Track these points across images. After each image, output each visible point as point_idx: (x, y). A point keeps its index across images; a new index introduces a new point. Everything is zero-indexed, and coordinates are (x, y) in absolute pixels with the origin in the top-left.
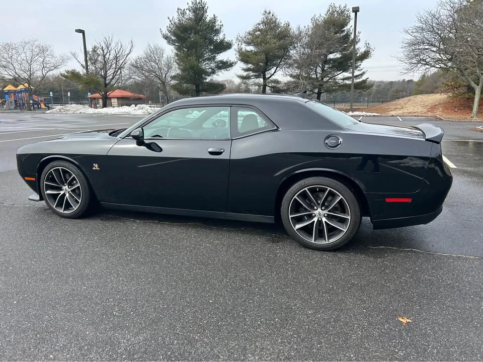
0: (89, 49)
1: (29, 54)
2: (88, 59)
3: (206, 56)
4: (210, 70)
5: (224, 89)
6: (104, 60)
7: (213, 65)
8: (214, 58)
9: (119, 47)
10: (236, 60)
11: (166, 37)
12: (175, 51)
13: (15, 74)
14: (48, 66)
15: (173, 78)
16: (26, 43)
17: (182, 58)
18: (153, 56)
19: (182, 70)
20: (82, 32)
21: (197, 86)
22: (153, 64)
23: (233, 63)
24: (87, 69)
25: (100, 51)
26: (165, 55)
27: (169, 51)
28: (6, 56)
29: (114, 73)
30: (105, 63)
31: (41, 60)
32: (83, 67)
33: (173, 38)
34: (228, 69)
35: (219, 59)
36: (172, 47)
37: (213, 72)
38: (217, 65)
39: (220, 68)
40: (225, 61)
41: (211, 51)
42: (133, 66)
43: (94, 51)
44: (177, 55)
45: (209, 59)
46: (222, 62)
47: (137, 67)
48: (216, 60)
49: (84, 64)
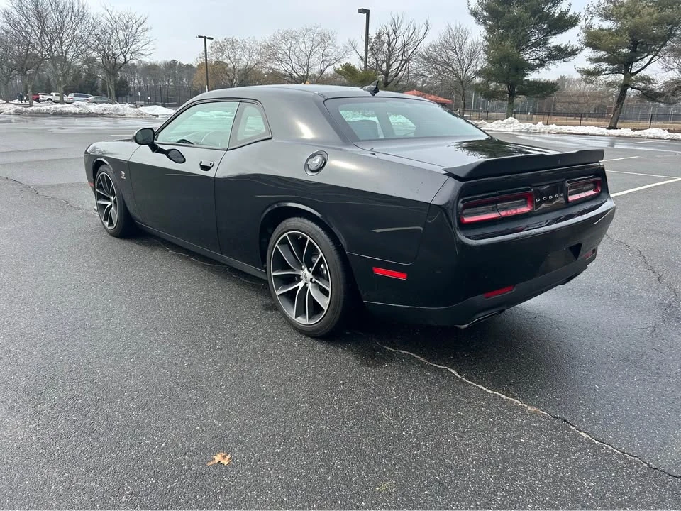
0: (372, 34)
1: (309, 44)
2: (369, 48)
3: (535, 38)
4: (537, 61)
5: (555, 90)
6: (388, 49)
7: (542, 53)
8: (545, 42)
9: (412, 31)
10: (578, 45)
11: (475, 14)
12: (485, 33)
13: (290, 69)
14: (328, 58)
15: (477, 74)
16: (307, 30)
17: (494, 42)
18: (455, 39)
19: (489, 62)
20: (366, 12)
21: (512, 86)
22: (451, 53)
23: (577, 49)
24: (366, 62)
25: (385, 38)
26: (469, 41)
27: (477, 34)
28: (284, 46)
29: (398, 68)
30: (390, 53)
31: (321, 51)
32: (362, 59)
33: (485, 14)
34: (567, 60)
35: (554, 44)
36: (482, 28)
37: (542, 64)
38: (550, 54)
39: (552, 57)
40: (562, 46)
41: (542, 31)
42: (423, 57)
43: (378, 37)
44: (486, 39)
45: (536, 44)
46: (558, 48)
47: (428, 59)
48: (548, 46)
49: (363, 56)
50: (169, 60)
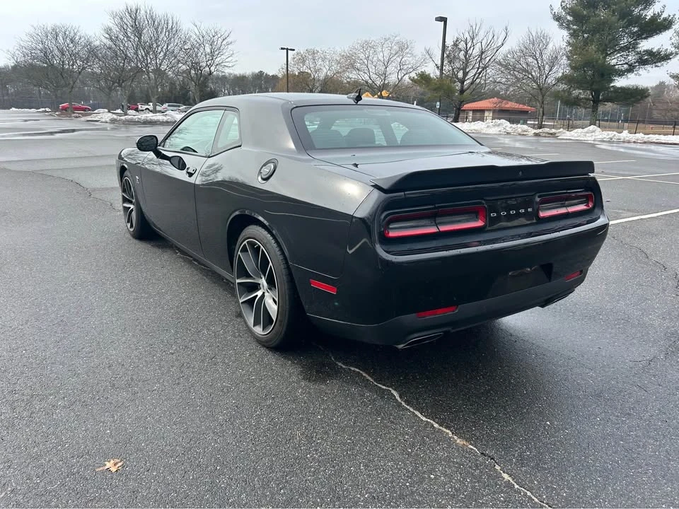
0: (449, 42)
1: (386, 53)
2: (445, 55)
3: (624, 41)
4: (626, 66)
5: (646, 97)
6: (465, 57)
7: (632, 58)
8: (635, 46)
9: (490, 37)
10: (672, 49)
11: (558, 18)
12: (568, 38)
13: (368, 78)
14: (405, 67)
15: (559, 80)
16: (386, 40)
17: (577, 48)
18: (535, 45)
19: (573, 68)
20: (444, 20)
21: (597, 92)
22: (530, 60)
23: (671, 54)
24: (442, 70)
25: (462, 46)
26: (550, 46)
27: (559, 39)
28: (362, 56)
29: (475, 75)
30: (467, 60)
31: (399, 60)
32: (438, 67)
33: (569, 18)
34: (659, 64)
35: (645, 48)
36: (565, 33)
37: (631, 69)
38: (640, 59)
39: (643, 62)
40: (654, 50)
41: (632, 34)
42: (500, 64)
43: (455, 45)
44: (569, 44)
45: (626, 48)
46: (649, 53)
47: (506, 66)
48: (637, 50)
49: (439, 63)
50: (257, 71)
